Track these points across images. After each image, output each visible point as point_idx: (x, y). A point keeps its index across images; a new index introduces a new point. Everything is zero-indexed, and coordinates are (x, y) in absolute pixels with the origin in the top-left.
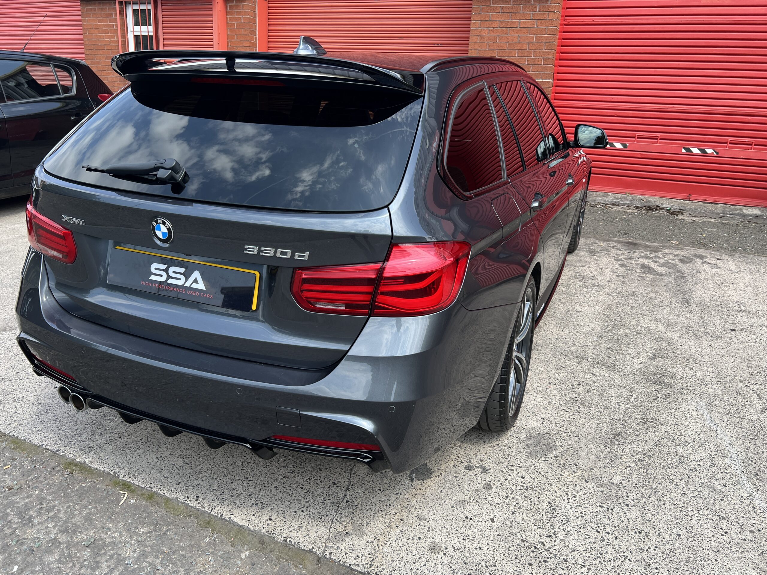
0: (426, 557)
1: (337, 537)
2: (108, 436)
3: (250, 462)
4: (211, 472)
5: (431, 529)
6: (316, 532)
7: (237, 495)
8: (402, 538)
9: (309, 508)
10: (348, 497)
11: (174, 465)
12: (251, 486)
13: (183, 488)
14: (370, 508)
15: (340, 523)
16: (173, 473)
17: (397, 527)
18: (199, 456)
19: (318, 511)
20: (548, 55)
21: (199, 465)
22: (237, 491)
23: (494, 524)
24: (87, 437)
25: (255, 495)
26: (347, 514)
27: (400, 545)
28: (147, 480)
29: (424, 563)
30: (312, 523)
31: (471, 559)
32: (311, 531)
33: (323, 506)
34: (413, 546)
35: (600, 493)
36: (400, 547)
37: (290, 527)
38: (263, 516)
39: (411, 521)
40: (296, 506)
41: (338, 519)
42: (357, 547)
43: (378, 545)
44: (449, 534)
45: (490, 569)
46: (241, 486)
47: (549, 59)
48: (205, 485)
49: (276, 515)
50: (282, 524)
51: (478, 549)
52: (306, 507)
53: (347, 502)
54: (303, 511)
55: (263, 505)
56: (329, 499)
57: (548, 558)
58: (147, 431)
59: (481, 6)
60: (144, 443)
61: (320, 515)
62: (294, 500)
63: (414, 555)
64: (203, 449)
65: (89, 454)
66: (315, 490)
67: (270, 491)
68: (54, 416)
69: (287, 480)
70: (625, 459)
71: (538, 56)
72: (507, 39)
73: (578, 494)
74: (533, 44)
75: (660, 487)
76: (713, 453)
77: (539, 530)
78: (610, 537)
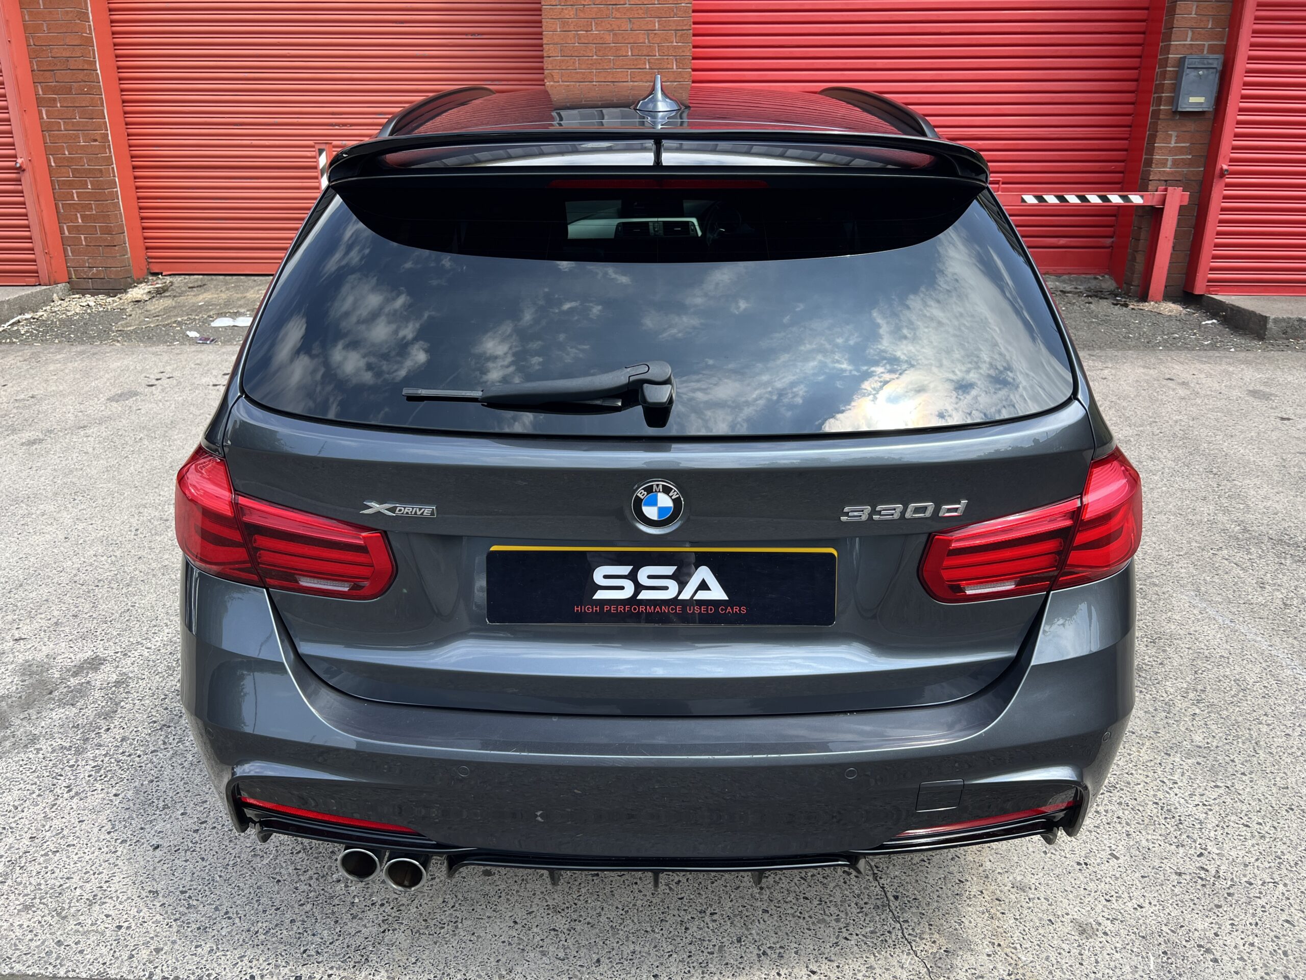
0: (1087, 948)
1: (940, 965)
2: (371, 915)
3: (679, 881)
4: (633, 921)
5: (1050, 900)
6: (902, 968)
7: (717, 947)
8: (1027, 929)
9: (851, 928)
10: (887, 888)
11: (554, 930)
12: (722, 921)
13: (614, 969)
14: (938, 896)
15: (922, 939)
16: (568, 947)
17: (1003, 913)
18: (581, 898)
19: (868, 929)
20: (683, 51)
21: (599, 915)
22: (709, 941)
23: (1120, 861)
24: (329, 929)
25: (746, 937)
26: (916, 920)
27: (1036, 943)
28: (535, 976)
29: (1093, 959)
30: (879, 952)
31: (1143, 927)
32: (892, 969)
33: (868, 919)
34: (1053, 937)
35: (1198, 767)
36: (1038, 945)
37: (855, 974)
38: (795, 970)
39: (1013, 897)
40: (828, 934)
41: (911, 932)
42: (982, 969)
43: (1006, 954)
44: (1081, 899)
45: (1181, 934)
46: (707, 929)
47: (685, 59)
48: (646, 949)
49: (812, 960)
50: (839, 975)
51: (1139, 908)
52: (844, 930)
53: (896, 898)
54: (846, 939)
55: (778, 951)
56: (866, 903)
57: (1229, 888)
58: (437, 880)
60: (457, 905)
61: (878, 934)
62: (813, 923)
63: (1069, 952)
64: (577, 883)
65: (370, 964)
66: (830, 895)
67: (761, 921)
68: (216, 909)
69: (771, 893)
70: (1180, 704)
71: (666, 53)
72: (609, 26)
73: (1176, 778)
74: (655, 34)
75: (1255, 735)
76: (1264, 665)
77: (1181, 850)
78: (1267, 829)
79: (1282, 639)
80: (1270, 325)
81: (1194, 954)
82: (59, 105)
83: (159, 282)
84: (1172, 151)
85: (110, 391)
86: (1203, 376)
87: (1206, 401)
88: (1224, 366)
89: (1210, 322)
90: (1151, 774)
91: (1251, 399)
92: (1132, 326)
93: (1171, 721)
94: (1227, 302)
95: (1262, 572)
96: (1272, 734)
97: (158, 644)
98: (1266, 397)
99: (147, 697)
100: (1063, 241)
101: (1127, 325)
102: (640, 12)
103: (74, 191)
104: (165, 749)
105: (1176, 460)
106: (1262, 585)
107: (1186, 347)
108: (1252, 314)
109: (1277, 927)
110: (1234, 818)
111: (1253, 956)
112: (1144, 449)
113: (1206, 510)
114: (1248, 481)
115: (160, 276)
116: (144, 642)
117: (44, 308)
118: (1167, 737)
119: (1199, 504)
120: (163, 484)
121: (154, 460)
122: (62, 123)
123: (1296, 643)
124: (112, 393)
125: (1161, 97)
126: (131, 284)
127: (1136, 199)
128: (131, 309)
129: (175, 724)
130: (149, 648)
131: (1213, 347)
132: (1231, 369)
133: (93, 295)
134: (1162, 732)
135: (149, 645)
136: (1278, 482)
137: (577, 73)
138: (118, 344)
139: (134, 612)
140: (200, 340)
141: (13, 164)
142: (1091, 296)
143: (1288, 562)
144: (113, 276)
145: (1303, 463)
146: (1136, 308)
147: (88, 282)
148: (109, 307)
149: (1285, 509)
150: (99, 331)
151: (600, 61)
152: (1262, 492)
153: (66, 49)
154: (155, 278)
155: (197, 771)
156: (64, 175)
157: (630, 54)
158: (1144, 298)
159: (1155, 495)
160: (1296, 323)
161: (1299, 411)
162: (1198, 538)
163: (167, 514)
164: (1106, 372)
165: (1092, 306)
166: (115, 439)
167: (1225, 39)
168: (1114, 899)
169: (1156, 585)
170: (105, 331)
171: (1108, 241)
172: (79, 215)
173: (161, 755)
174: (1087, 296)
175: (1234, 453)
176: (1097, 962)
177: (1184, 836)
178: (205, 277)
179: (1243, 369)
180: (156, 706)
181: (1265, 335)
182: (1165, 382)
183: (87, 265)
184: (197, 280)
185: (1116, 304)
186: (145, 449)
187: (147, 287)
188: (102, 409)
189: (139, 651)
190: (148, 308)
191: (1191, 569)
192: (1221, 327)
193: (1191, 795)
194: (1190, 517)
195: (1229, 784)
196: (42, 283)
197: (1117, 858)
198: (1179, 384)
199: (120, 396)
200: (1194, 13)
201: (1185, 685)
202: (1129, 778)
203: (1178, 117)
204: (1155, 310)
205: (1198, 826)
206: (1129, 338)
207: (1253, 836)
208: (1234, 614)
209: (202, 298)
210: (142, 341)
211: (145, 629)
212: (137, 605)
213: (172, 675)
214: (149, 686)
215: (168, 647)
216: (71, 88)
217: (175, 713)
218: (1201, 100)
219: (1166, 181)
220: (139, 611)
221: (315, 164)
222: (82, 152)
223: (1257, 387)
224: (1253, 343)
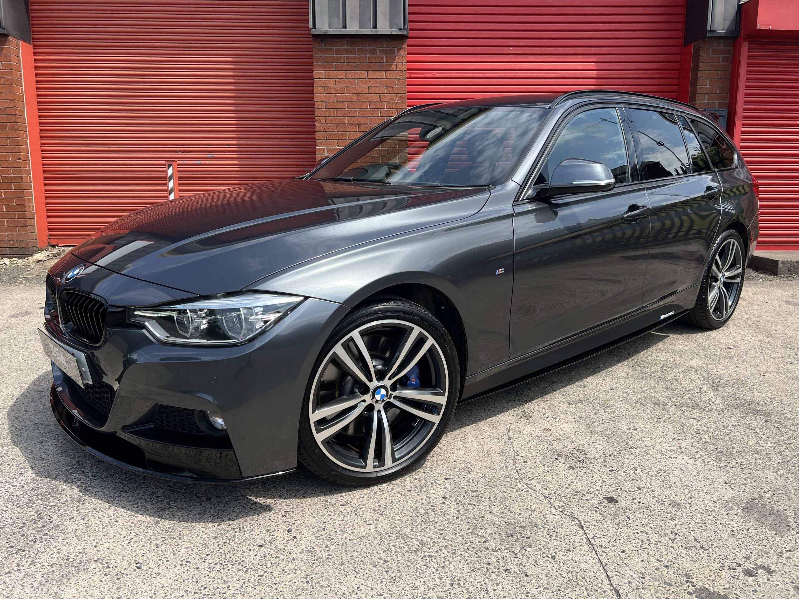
20: (402, 106)
59: (323, 56)
71: (391, 107)
72: (355, 91)
74: (384, 96)
80: (780, 265)
83: (56, 250)
85: (12, 311)
97: (23, 482)
99: (8, 526)
102: (375, 83)
103: (2, 191)
104: (18, 570)
105: (760, 341)
115: (56, 247)
116: (12, 481)
120: (42, 368)
121: (38, 352)
124: (13, 313)
126: (36, 251)
128: (34, 265)
129: (29, 548)
130: (15, 486)
132: (766, 290)
133: (9, 258)
135: (15, 483)
137: (336, 119)
138: (22, 285)
139: (6, 458)
144: (24, 246)
147: (7, 250)
148: (19, 265)
150: (10, 279)
151: (350, 112)
153: (5, 102)
154: (53, 248)
155: (45, 590)
157: (368, 107)
160: (795, 264)
163: (42, 387)
166: (11, 340)
167: (728, 99)
170: (14, 278)
172: (4, 206)
173: (14, 576)
179: (773, 290)
180: (14, 533)
181: (777, 272)
183: (7, 239)
186: (31, 346)
187: (47, 253)
188: (4, 322)
189: (6, 488)
190: (46, 264)
199: (19, 314)
200: (708, 84)
210: (39, 283)
211: (13, 471)
212: (10, 453)
213: (31, 507)
214: (11, 516)
215: (31, 485)
216: (6, 127)
217: (30, 539)
220: (11, 457)
221: (165, 175)
222: (10, 166)
223: (788, 299)
224: (771, 277)
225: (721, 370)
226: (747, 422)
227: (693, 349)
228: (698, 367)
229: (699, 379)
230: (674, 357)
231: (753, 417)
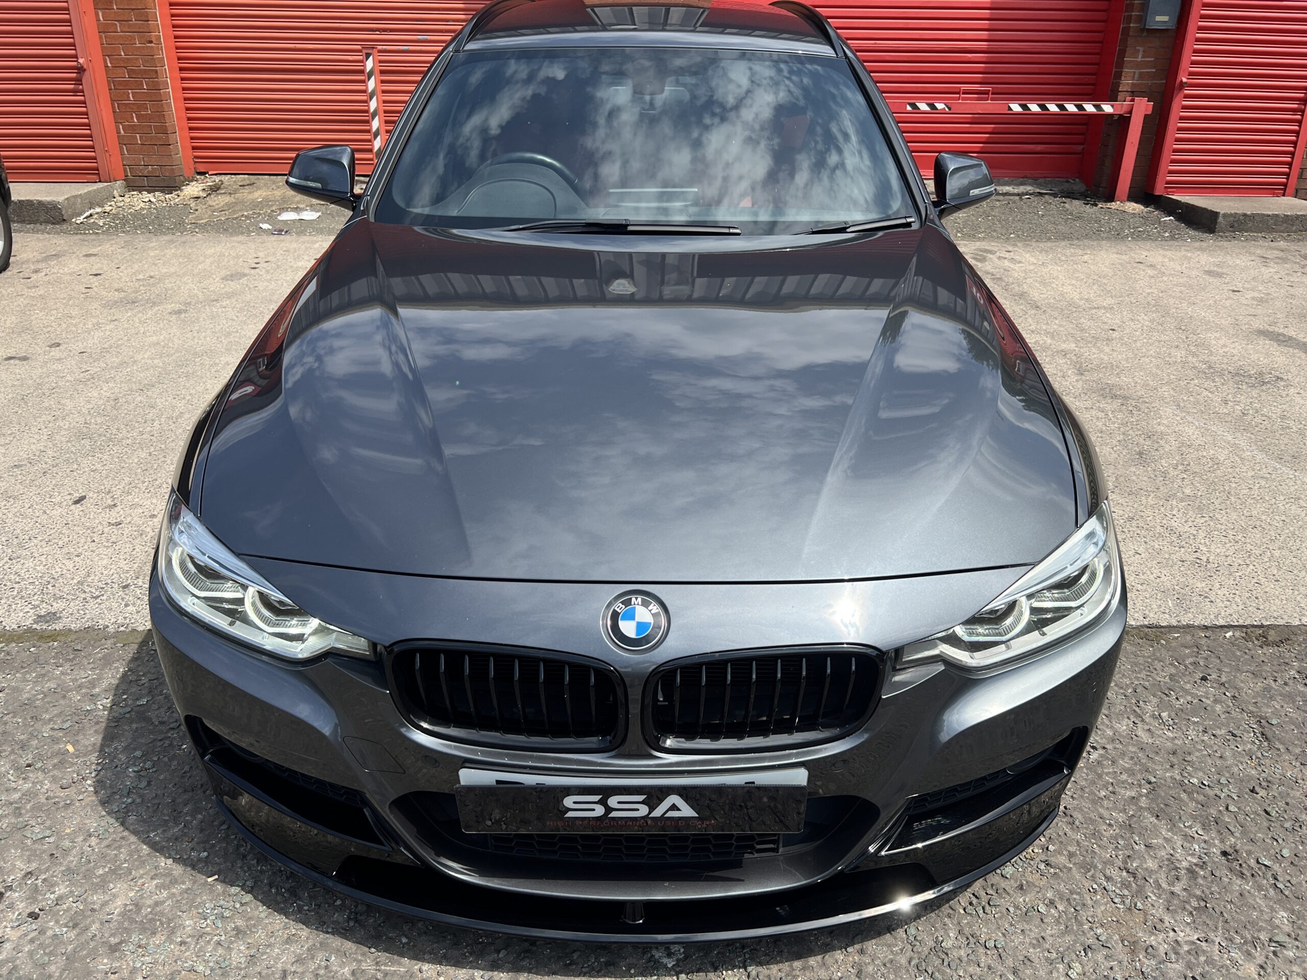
23: (1143, 556)
31: (1162, 587)
35: (1189, 507)
45: (1187, 589)
70: (1172, 473)
73: (1174, 513)
75: (1227, 488)
76: (1231, 449)
77: (1182, 550)
78: (1239, 538)
79: (1242, 434)
80: (1220, 219)
81: (1196, 599)
82: (115, 7)
83: (209, 180)
84: (1138, 65)
85: (219, 272)
86: (1167, 260)
87: (1171, 278)
88: (1183, 253)
89: (1168, 219)
90: (1157, 511)
91: (1207, 277)
92: (1103, 221)
93: (1168, 482)
94: (1183, 201)
95: (1225, 394)
96: (1239, 488)
98: (1220, 275)
100: (1040, 148)
101: (1098, 221)
103: (130, 91)
105: (1152, 321)
106: (1226, 402)
107: (1149, 238)
108: (1205, 210)
109: (1250, 586)
110: (1216, 533)
111: (1236, 599)
112: (1125, 313)
113: (1179, 355)
114: (1210, 335)
115: (208, 175)
117: (109, 204)
118: (1166, 490)
119: (1173, 351)
122: (118, 25)
123: (1253, 436)
124: (223, 274)
125: (1131, 15)
126: (184, 182)
127: (1107, 108)
128: (194, 204)
131: (1172, 238)
132: (1189, 255)
133: (149, 193)
134: (1162, 488)
136: (1233, 335)
138: (200, 235)
140: (275, 231)
141: (75, 63)
142: (1065, 197)
143: (1244, 387)
144: (166, 174)
145: (1252, 322)
146: (1104, 206)
147: (144, 180)
148: (172, 203)
149: (1240, 353)
150: (175, 224)
152: (1221, 342)
154: (202, 177)
156: (120, 76)
158: (1111, 198)
159: (1139, 344)
160: (1241, 218)
161: (1246, 285)
162: (1175, 373)
164: (1086, 258)
165: (1066, 205)
168: (1141, 574)
169: (1147, 403)
170: (179, 223)
171: (1080, 148)
172: (134, 115)
174: (1062, 197)
175: (1197, 316)
176: (1134, 604)
177: (1184, 543)
178: (250, 176)
179: (1199, 255)
181: (1215, 228)
182: (1135, 265)
183: (142, 163)
184: (245, 179)
185: (1087, 204)
187: (198, 185)
188: (222, 286)
190: (211, 203)
191: (1172, 392)
192: (1177, 223)
193: (1186, 522)
194: (1167, 359)
195: (1211, 515)
196: (102, 180)
197: (1140, 554)
198: (1147, 266)
199: (232, 276)
201: (1175, 462)
202: (1142, 514)
203: (1145, 34)
204: (1121, 209)
205: (1192, 537)
206: (1101, 231)
207: (1230, 542)
208: (1206, 419)
209: (259, 195)
210: (220, 232)
218: (1166, 18)
219: (1133, 92)
221: (362, 68)
222: (138, 53)
223: (1212, 268)
224: (1205, 235)
225: (1094, 354)
226: (1102, 406)
227: (1070, 330)
228: (1070, 350)
229: (1066, 363)
230: (1045, 338)
231: (1110, 401)
